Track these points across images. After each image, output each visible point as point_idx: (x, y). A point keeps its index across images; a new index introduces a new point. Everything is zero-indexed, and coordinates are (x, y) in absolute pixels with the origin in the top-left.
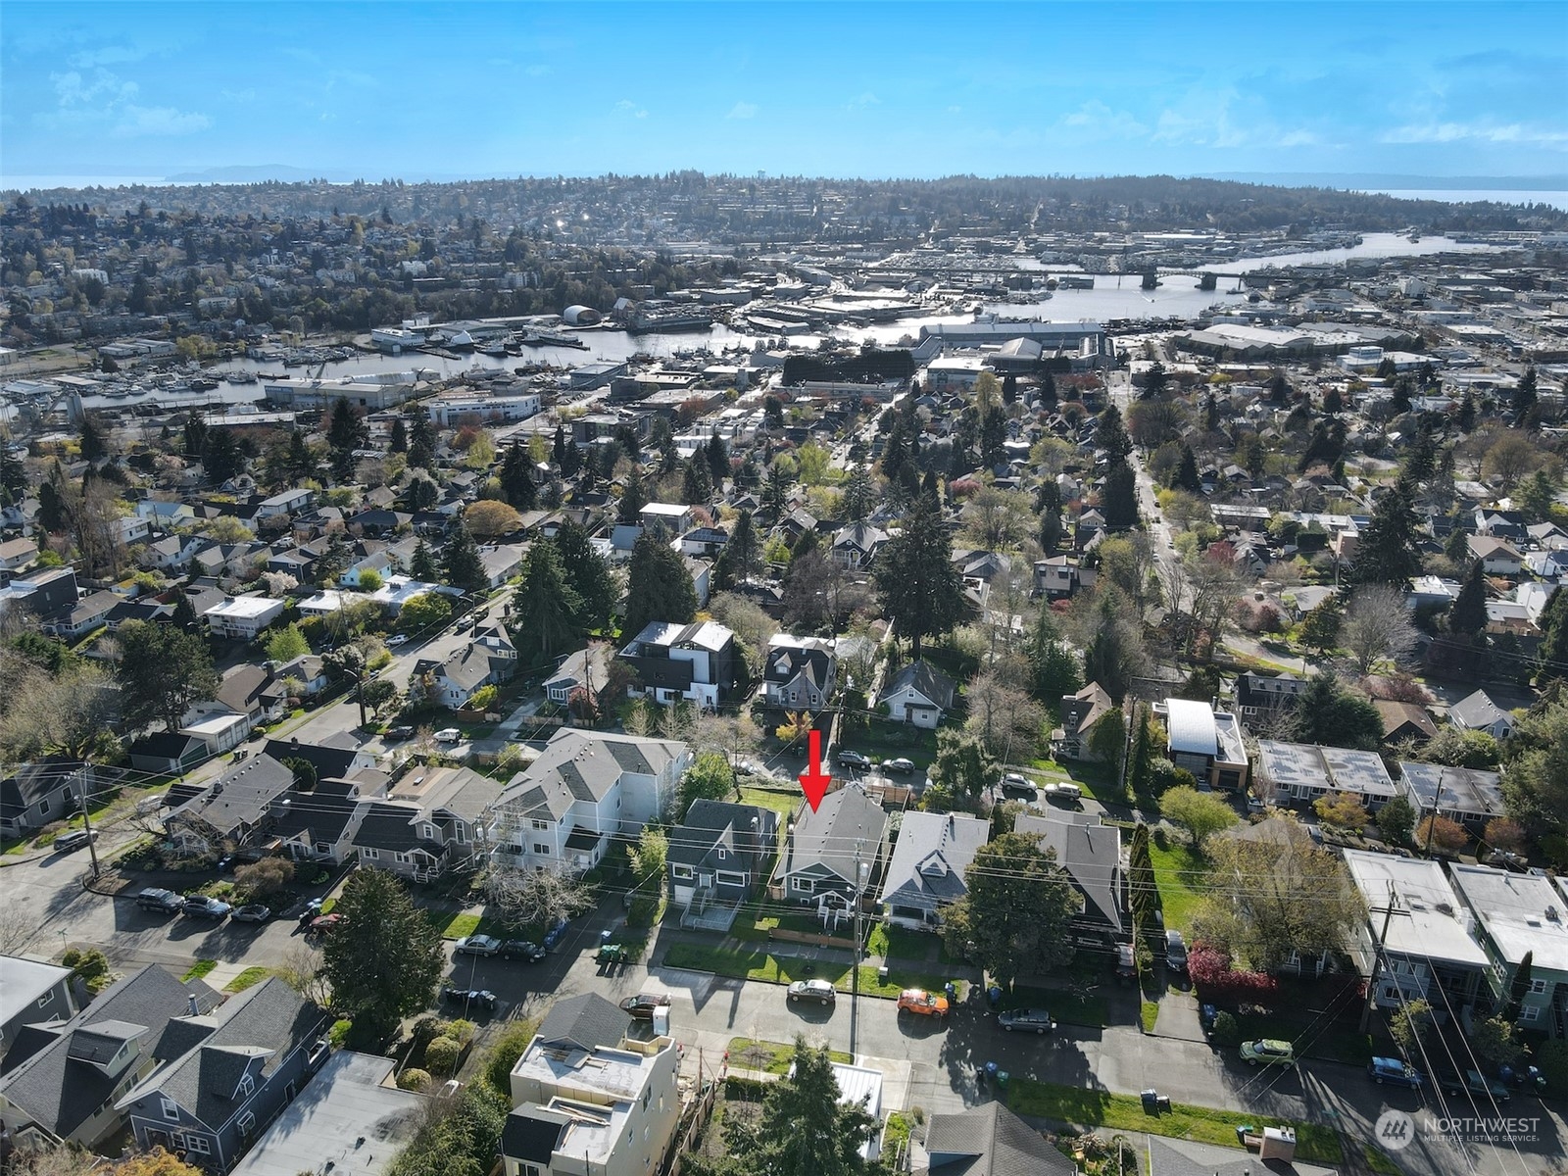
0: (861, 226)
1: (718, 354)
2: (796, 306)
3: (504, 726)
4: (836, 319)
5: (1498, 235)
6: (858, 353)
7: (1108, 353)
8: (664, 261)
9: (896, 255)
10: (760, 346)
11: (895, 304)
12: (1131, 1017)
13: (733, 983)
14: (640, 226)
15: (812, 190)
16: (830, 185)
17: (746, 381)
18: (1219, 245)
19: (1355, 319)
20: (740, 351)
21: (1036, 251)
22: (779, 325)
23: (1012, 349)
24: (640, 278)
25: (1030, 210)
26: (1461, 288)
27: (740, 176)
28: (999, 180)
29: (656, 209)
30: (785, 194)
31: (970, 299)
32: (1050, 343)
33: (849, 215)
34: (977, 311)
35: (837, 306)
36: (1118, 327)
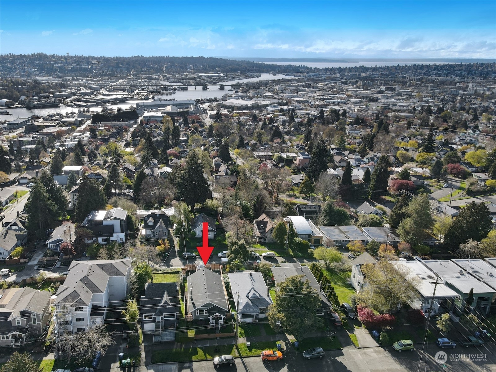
0: (107, 71)
1: (64, 115)
2: (89, 97)
3: (30, 263)
4: (106, 101)
5: (296, 74)
6: (116, 112)
7: (199, 109)
8: (37, 83)
9: (120, 81)
10: (80, 111)
11: (125, 96)
12: (349, 343)
13: (187, 365)
14: (24, 72)
15: (88, 60)
16: (94, 58)
17: (78, 123)
18: (222, 77)
19: (267, 97)
20: (73, 113)
21: (167, 79)
22: (85, 104)
23: (169, 109)
24: (28, 89)
25: (163, 66)
26: (292, 88)
27: (60, 55)
28: (150, 57)
29: (29, 65)
30: (78, 61)
31: (149, 94)
32: (180, 107)
33: (102, 68)
34: (153, 98)
35: (105, 97)
36: (199, 101)
